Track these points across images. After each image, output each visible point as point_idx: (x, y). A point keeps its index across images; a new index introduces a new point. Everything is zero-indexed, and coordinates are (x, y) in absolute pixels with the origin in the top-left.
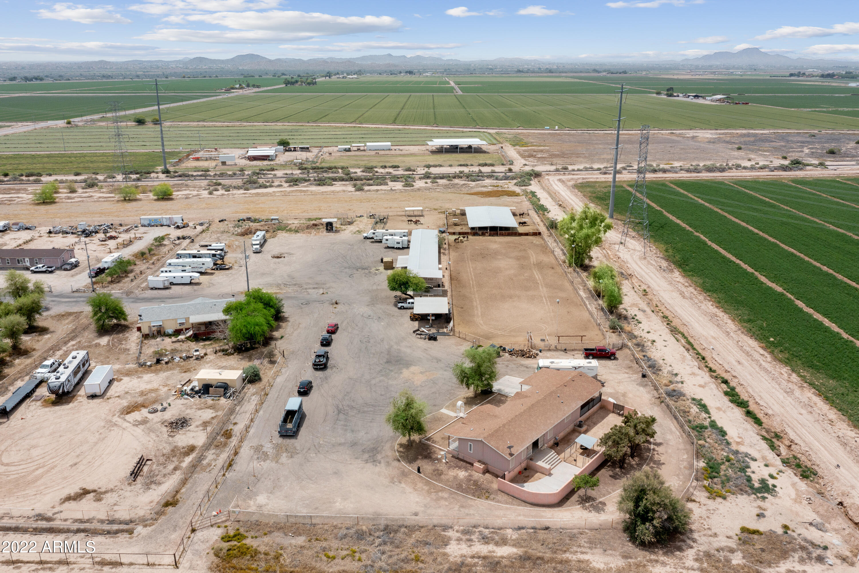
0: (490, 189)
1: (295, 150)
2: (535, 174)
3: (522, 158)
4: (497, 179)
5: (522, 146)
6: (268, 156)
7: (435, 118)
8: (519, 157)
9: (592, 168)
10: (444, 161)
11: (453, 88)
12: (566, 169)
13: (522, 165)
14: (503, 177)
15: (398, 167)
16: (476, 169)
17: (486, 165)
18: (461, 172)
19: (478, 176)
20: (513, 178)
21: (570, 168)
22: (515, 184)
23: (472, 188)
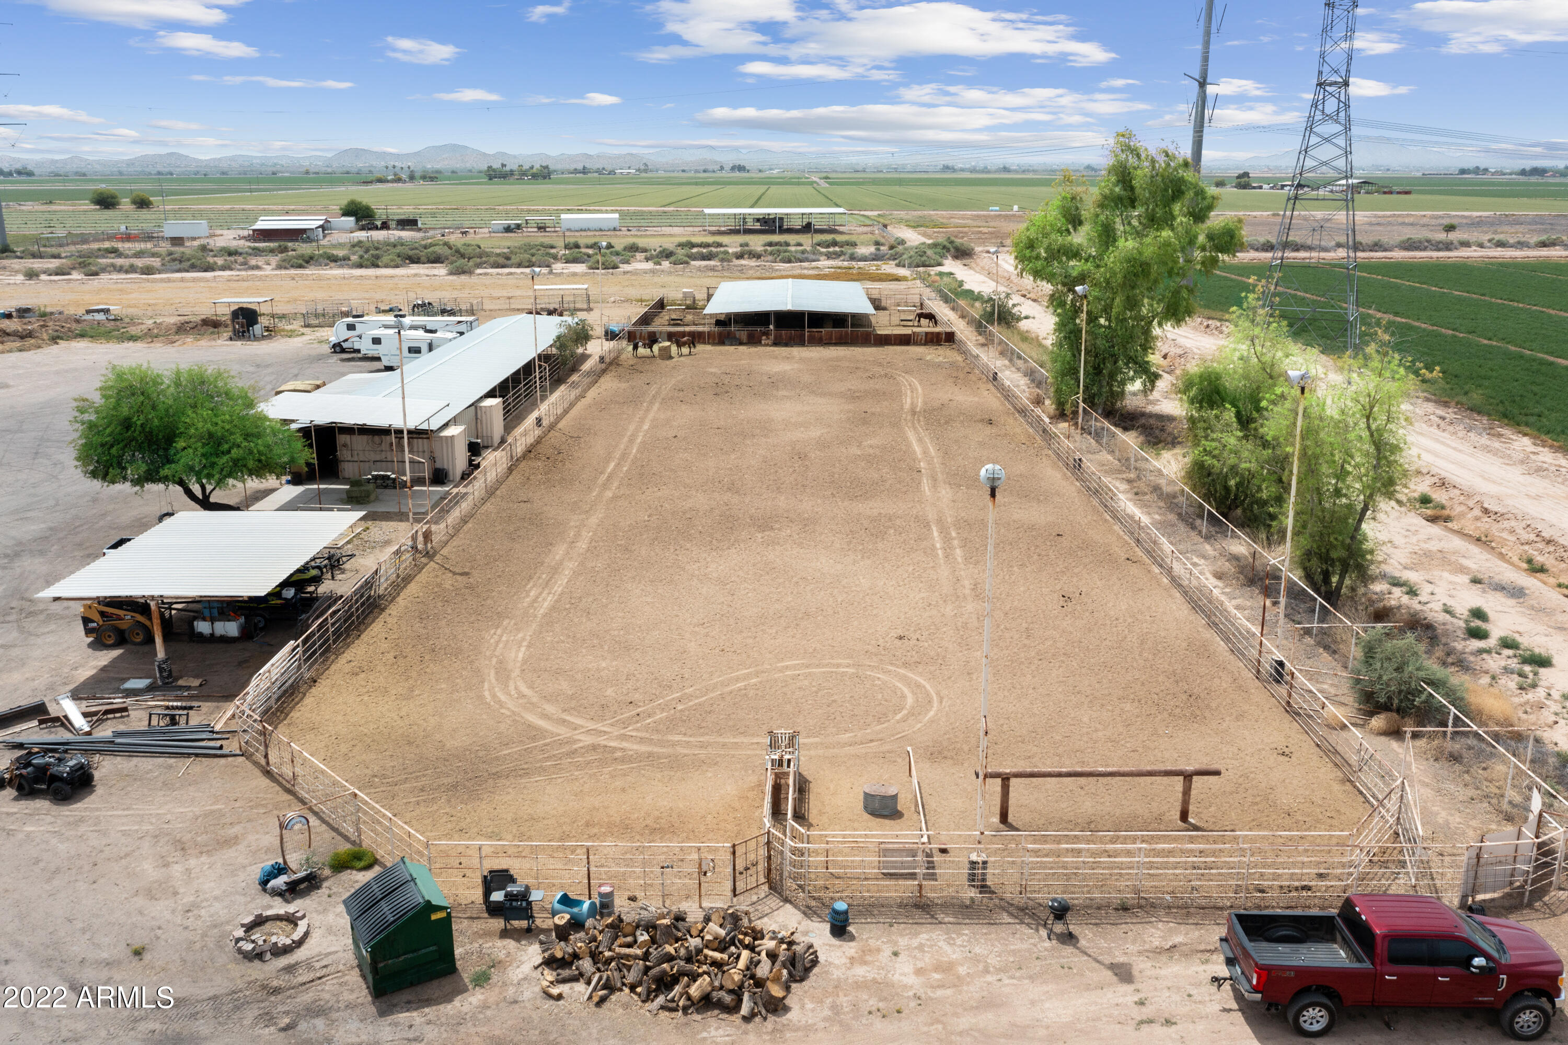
0: (826, 272)
1: (385, 226)
2: (957, 249)
4: (852, 259)
5: (934, 227)
11: (814, 182)
14: (869, 254)
17: (834, 244)
19: (804, 252)
20: (895, 256)
22: (899, 265)
23: (777, 270)
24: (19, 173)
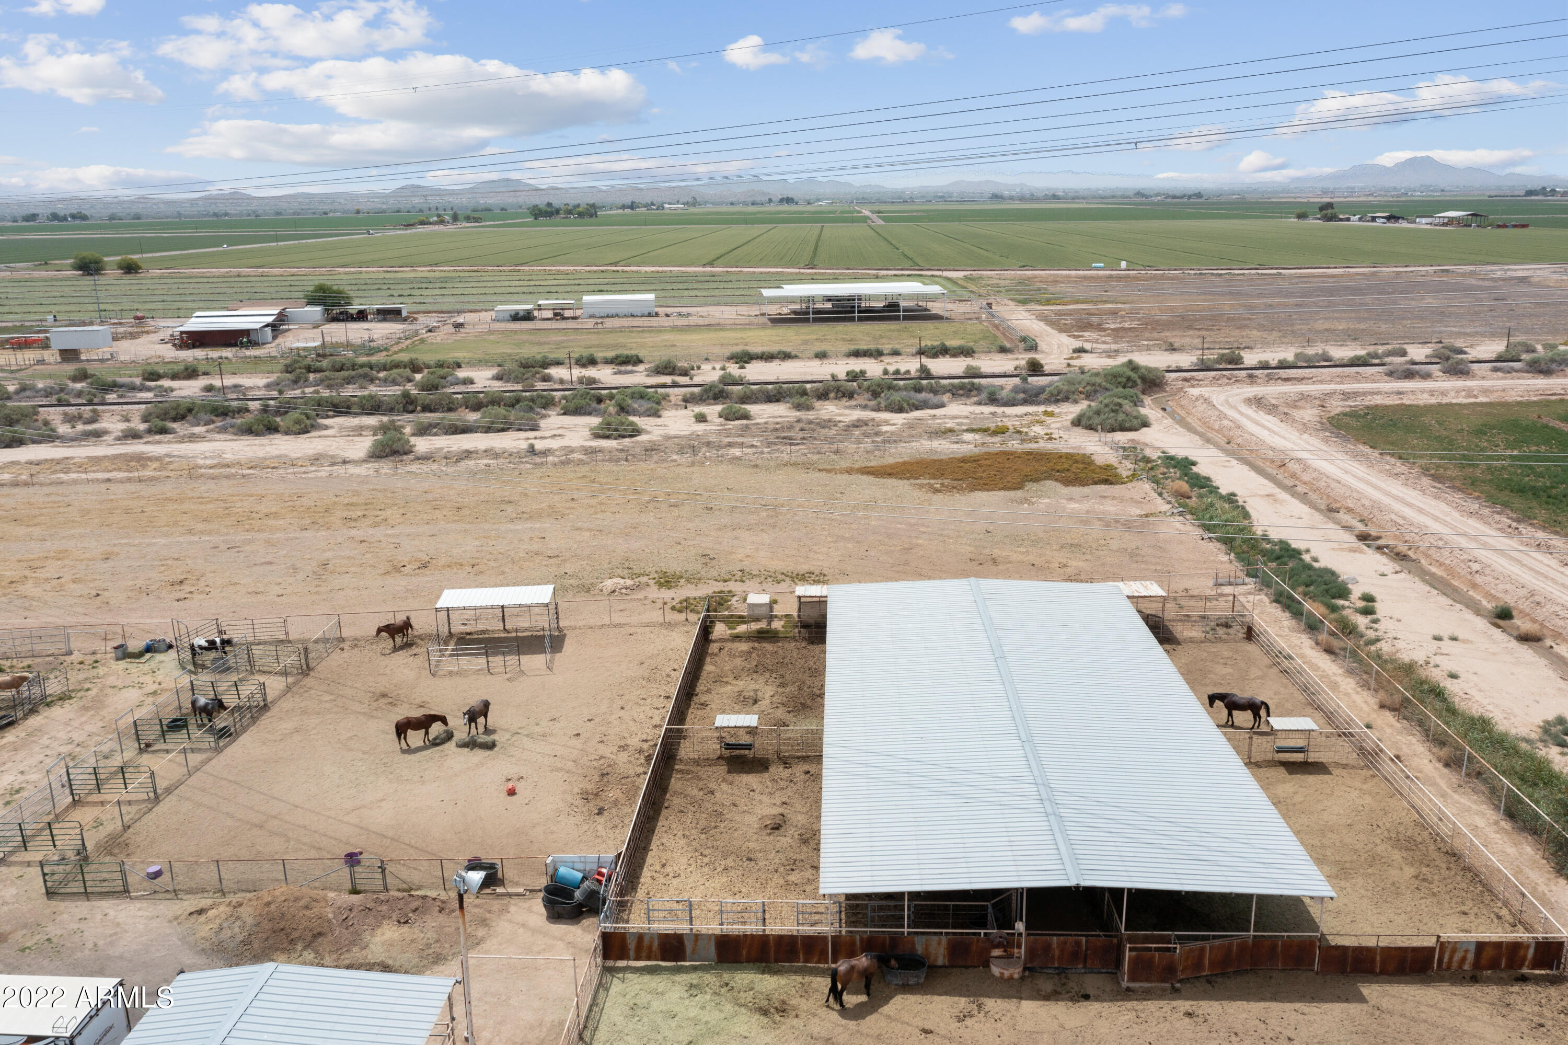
0: (969, 445)
1: (361, 316)
2: (1143, 379)
3: (1061, 331)
4: (993, 399)
5: (1048, 302)
6: (246, 332)
7: (815, 253)
8: (1048, 329)
9: (1326, 358)
10: (805, 342)
11: (868, 217)
12: (1234, 361)
13: (1067, 353)
14: (1016, 390)
15: (638, 361)
16: (911, 365)
17: (943, 351)
18: (853, 376)
19: (919, 390)
20: (1059, 397)
21: (1250, 358)
22: (1077, 423)
23: (891, 440)
24: (74, 217)
